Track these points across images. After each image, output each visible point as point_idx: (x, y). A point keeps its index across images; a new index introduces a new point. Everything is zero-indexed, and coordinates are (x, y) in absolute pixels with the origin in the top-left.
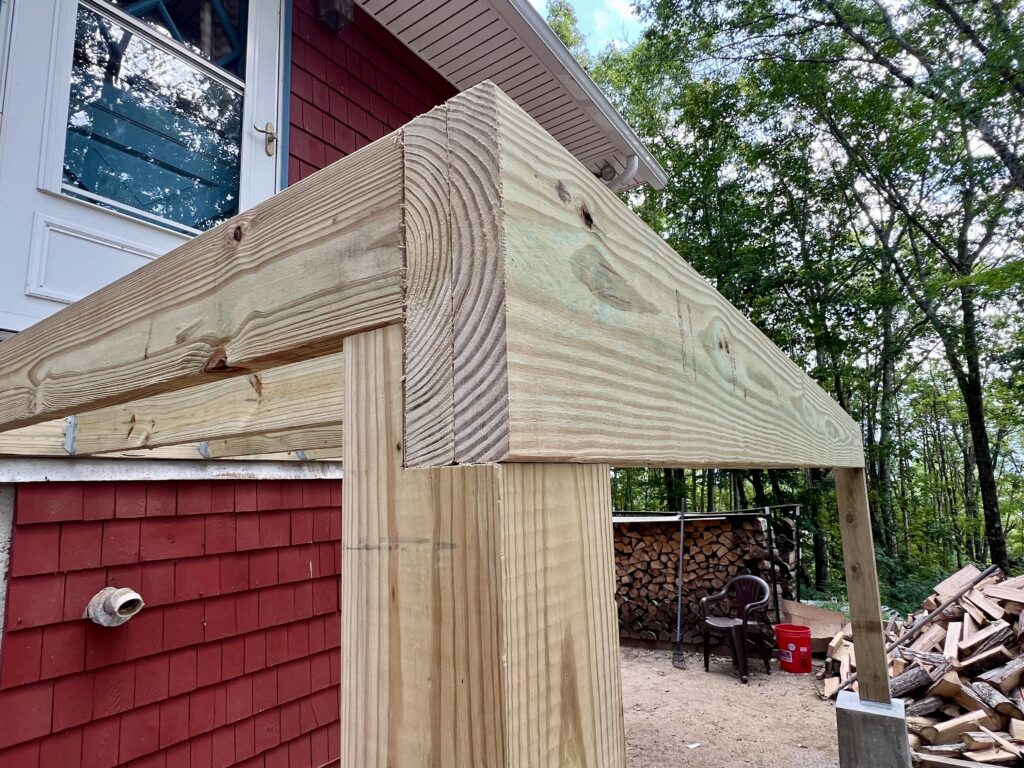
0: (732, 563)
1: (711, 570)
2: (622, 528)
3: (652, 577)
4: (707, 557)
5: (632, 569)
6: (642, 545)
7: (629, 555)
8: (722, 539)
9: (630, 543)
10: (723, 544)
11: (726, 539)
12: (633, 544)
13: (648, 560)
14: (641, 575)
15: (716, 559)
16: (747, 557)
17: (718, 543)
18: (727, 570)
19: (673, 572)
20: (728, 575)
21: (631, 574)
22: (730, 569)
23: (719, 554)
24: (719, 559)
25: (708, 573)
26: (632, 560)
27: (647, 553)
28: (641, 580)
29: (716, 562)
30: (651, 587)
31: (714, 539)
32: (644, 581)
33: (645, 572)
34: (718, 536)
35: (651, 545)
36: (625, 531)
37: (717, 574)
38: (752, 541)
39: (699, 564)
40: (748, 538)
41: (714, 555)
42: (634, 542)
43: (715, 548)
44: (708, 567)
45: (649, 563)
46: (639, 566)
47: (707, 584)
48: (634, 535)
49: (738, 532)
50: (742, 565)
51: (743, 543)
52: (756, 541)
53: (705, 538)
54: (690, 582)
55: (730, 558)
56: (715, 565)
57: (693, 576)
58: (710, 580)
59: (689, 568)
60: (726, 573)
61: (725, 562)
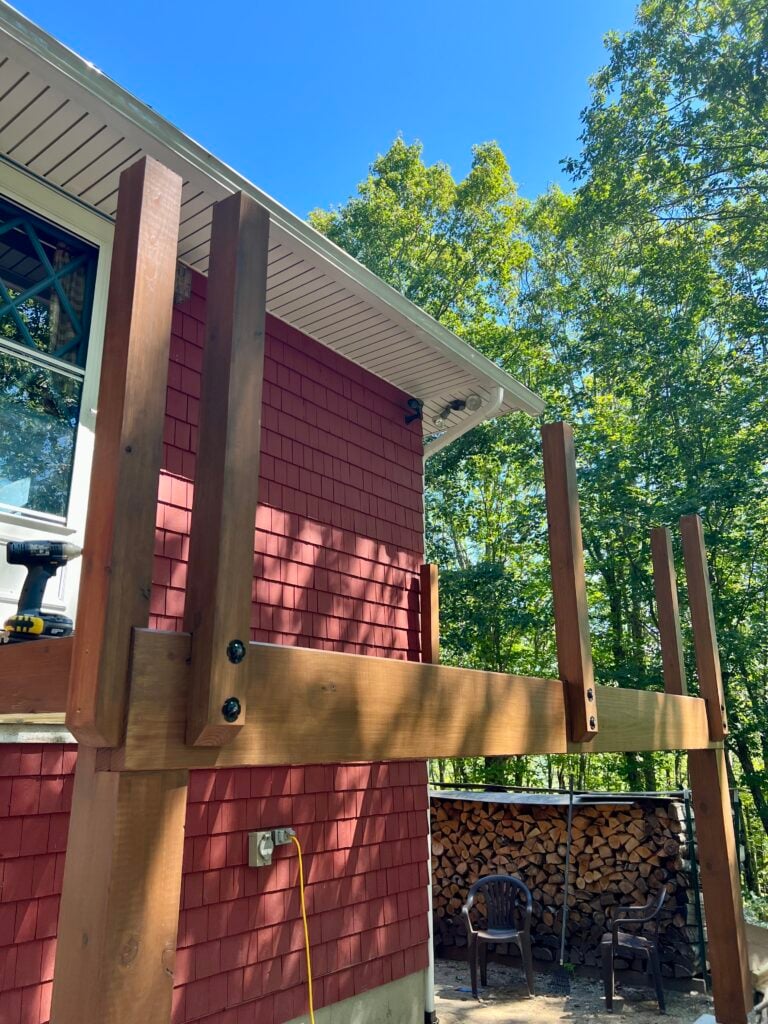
0: (644, 860)
1: (619, 869)
2: (512, 808)
3: (548, 874)
4: (614, 851)
5: (524, 863)
6: (536, 832)
7: (520, 845)
8: (631, 828)
9: (521, 829)
10: (633, 836)
11: (637, 828)
12: (526, 830)
13: (544, 852)
14: (534, 871)
15: (624, 855)
16: (661, 854)
17: (626, 832)
18: (637, 870)
19: (573, 869)
20: (639, 876)
21: (522, 870)
22: (642, 867)
23: (628, 847)
24: (629, 855)
25: (616, 872)
26: (525, 851)
27: (541, 842)
28: (534, 877)
29: (624, 857)
30: (547, 888)
31: (622, 828)
32: (539, 879)
33: (540, 867)
34: (627, 824)
35: (547, 833)
36: (515, 813)
37: (626, 874)
38: (667, 833)
39: (604, 860)
40: (663, 829)
41: (622, 848)
42: (527, 827)
43: (623, 839)
44: (615, 865)
45: (544, 856)
46: (532, 859)
47: (614, 887)
48: (526, 818)
49: (651, 820)
50: (657, 864)
51: (657, 835)
52: (672, 833)
53: (611, 825)
54: (594, 883)
55: (642, 854)
56: (624, 862)
57: (597, 876)
58: (618, 882)
59: (593, 865)
60: (636, 874)
61: (634, 859)
